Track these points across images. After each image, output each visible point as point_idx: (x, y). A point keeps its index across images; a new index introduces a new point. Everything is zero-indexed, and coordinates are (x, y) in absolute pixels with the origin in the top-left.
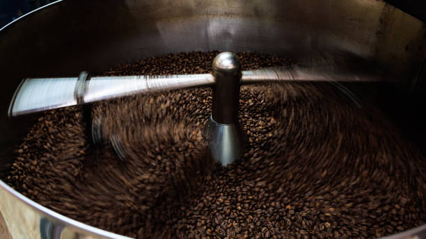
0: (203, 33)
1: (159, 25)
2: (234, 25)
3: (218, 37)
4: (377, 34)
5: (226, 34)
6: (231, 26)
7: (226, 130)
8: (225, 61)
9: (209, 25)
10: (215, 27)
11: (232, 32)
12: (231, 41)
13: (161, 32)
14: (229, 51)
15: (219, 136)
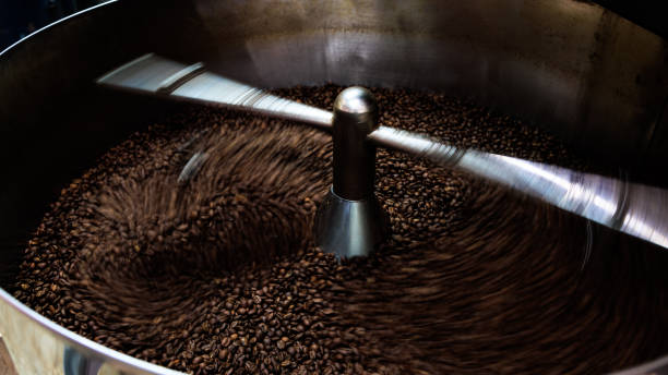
0: (318, 56)
1: (250, 46)
2: (366, 45)
3: (342, 64)
4: (591, 57)
5: (354, 59)
6: (362, 46)
7: (354, 210)
8: (352, 101)
9: (328, 45)
10: (337, 47)
11: (364, 55)
12: (362, 70)
13: (253, 57)
14: (360, 85)
15: (343, 222)
